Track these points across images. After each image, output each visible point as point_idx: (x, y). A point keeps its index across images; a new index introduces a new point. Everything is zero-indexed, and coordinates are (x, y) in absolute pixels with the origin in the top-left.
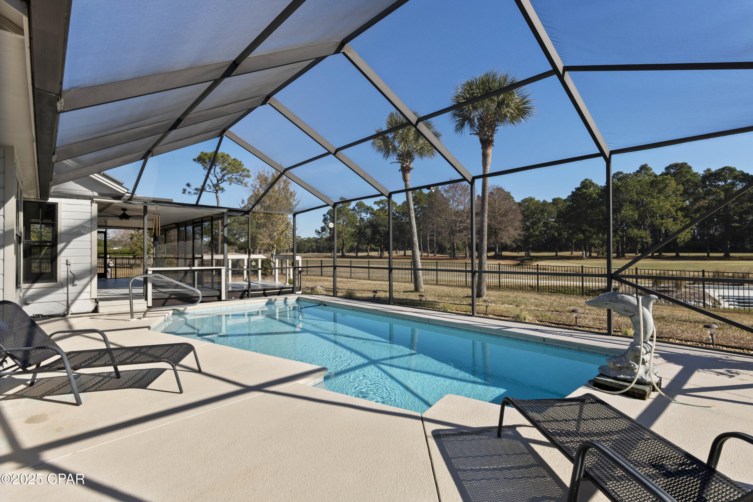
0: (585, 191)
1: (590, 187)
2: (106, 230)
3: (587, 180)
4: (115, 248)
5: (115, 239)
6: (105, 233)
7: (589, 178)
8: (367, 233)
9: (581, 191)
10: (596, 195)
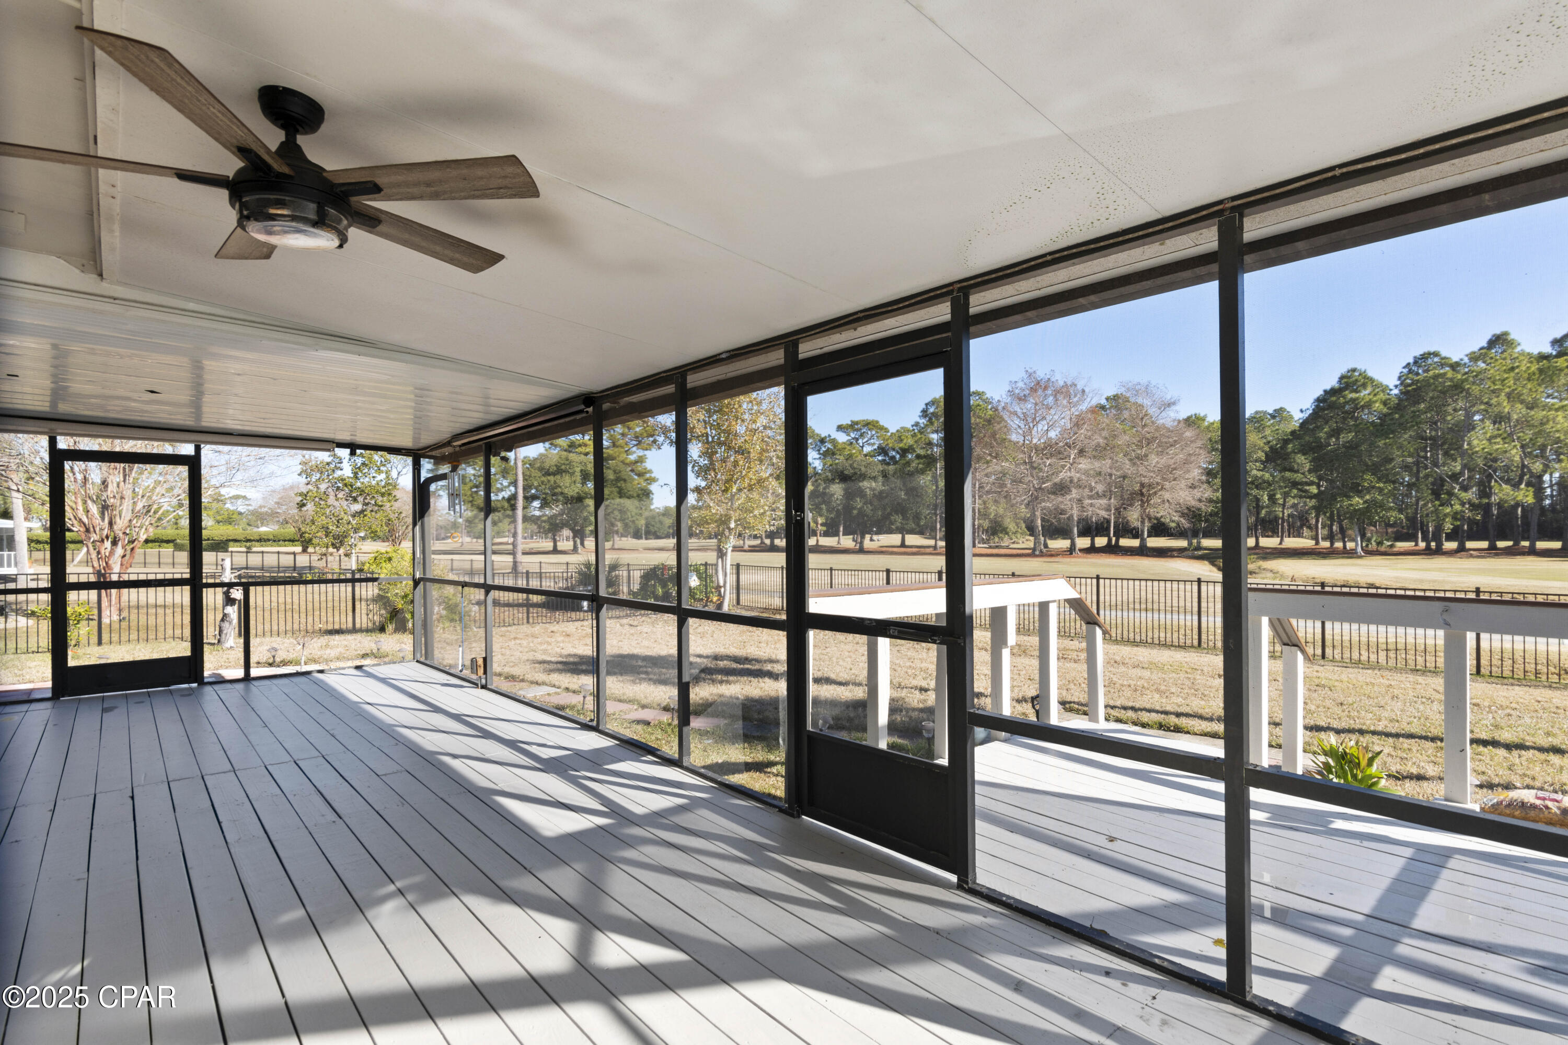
0: (1354, 395)
1: (1364, 386)
2: (198, 449)
3: (1354, 370)
4: (263, 529)
5: (263, 510)
6: (193, 464)
7: (1361, 366)
8: (833, 495)
9: (1344, 397)
10: (1382, 407)
